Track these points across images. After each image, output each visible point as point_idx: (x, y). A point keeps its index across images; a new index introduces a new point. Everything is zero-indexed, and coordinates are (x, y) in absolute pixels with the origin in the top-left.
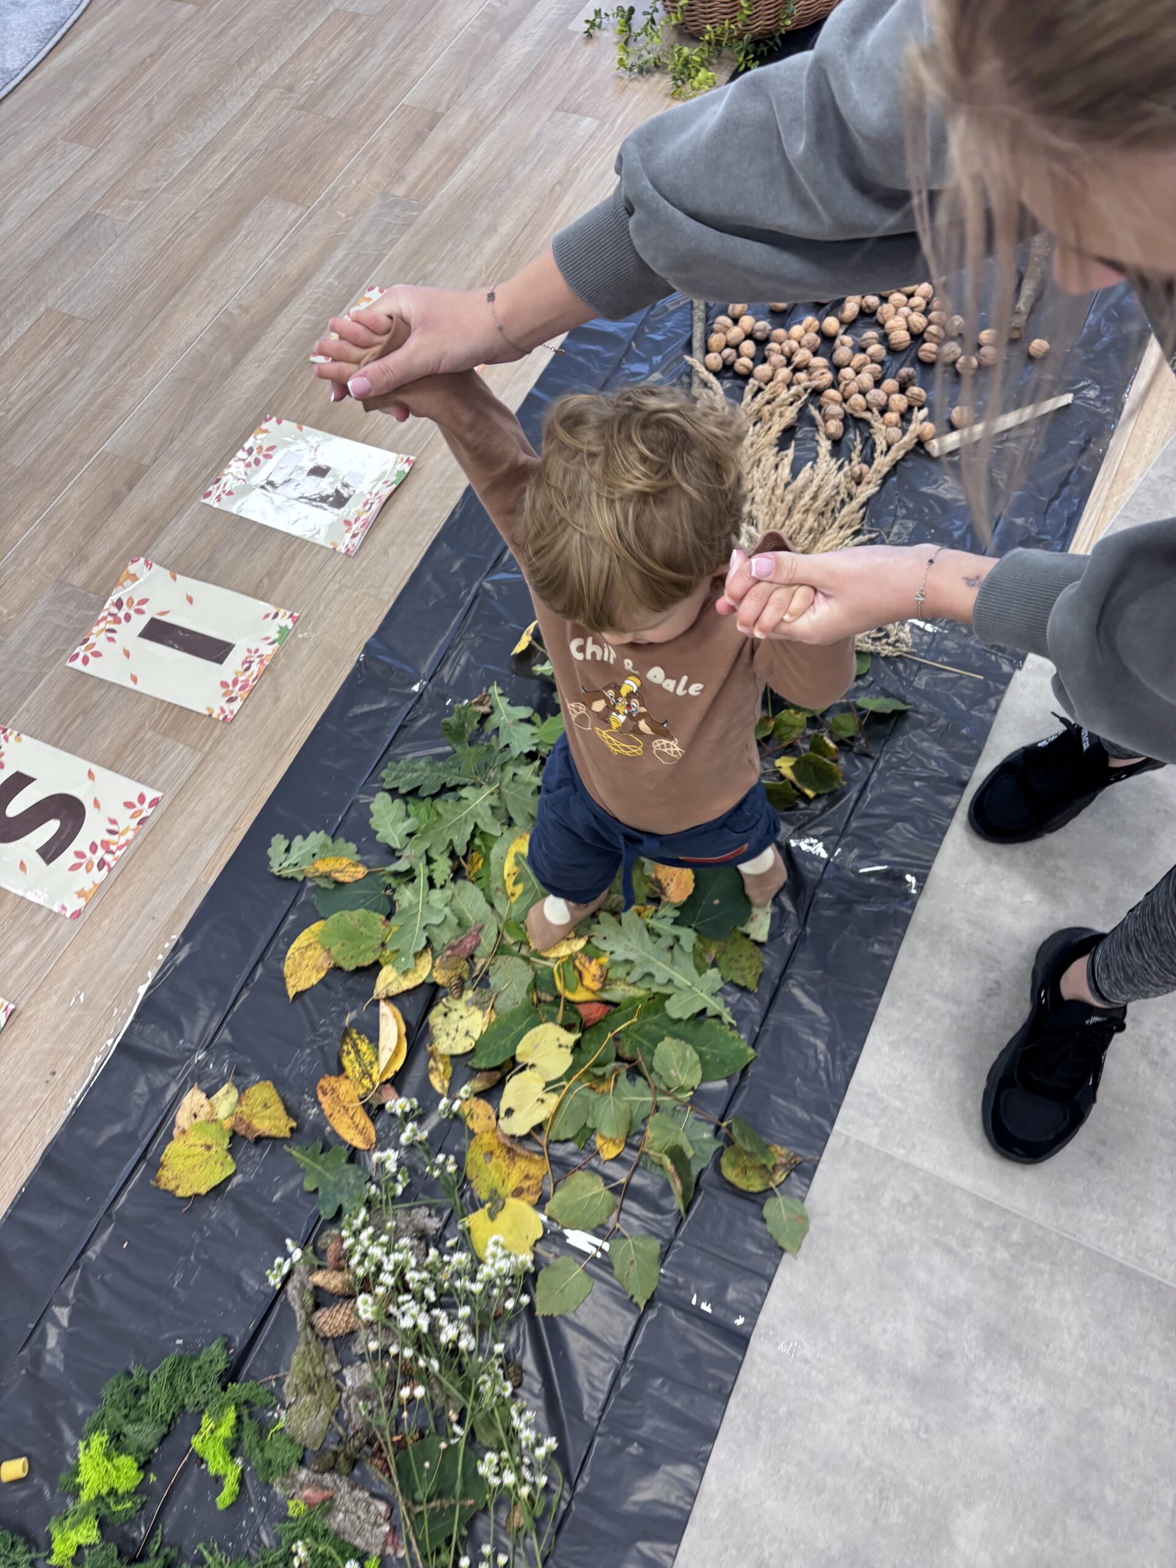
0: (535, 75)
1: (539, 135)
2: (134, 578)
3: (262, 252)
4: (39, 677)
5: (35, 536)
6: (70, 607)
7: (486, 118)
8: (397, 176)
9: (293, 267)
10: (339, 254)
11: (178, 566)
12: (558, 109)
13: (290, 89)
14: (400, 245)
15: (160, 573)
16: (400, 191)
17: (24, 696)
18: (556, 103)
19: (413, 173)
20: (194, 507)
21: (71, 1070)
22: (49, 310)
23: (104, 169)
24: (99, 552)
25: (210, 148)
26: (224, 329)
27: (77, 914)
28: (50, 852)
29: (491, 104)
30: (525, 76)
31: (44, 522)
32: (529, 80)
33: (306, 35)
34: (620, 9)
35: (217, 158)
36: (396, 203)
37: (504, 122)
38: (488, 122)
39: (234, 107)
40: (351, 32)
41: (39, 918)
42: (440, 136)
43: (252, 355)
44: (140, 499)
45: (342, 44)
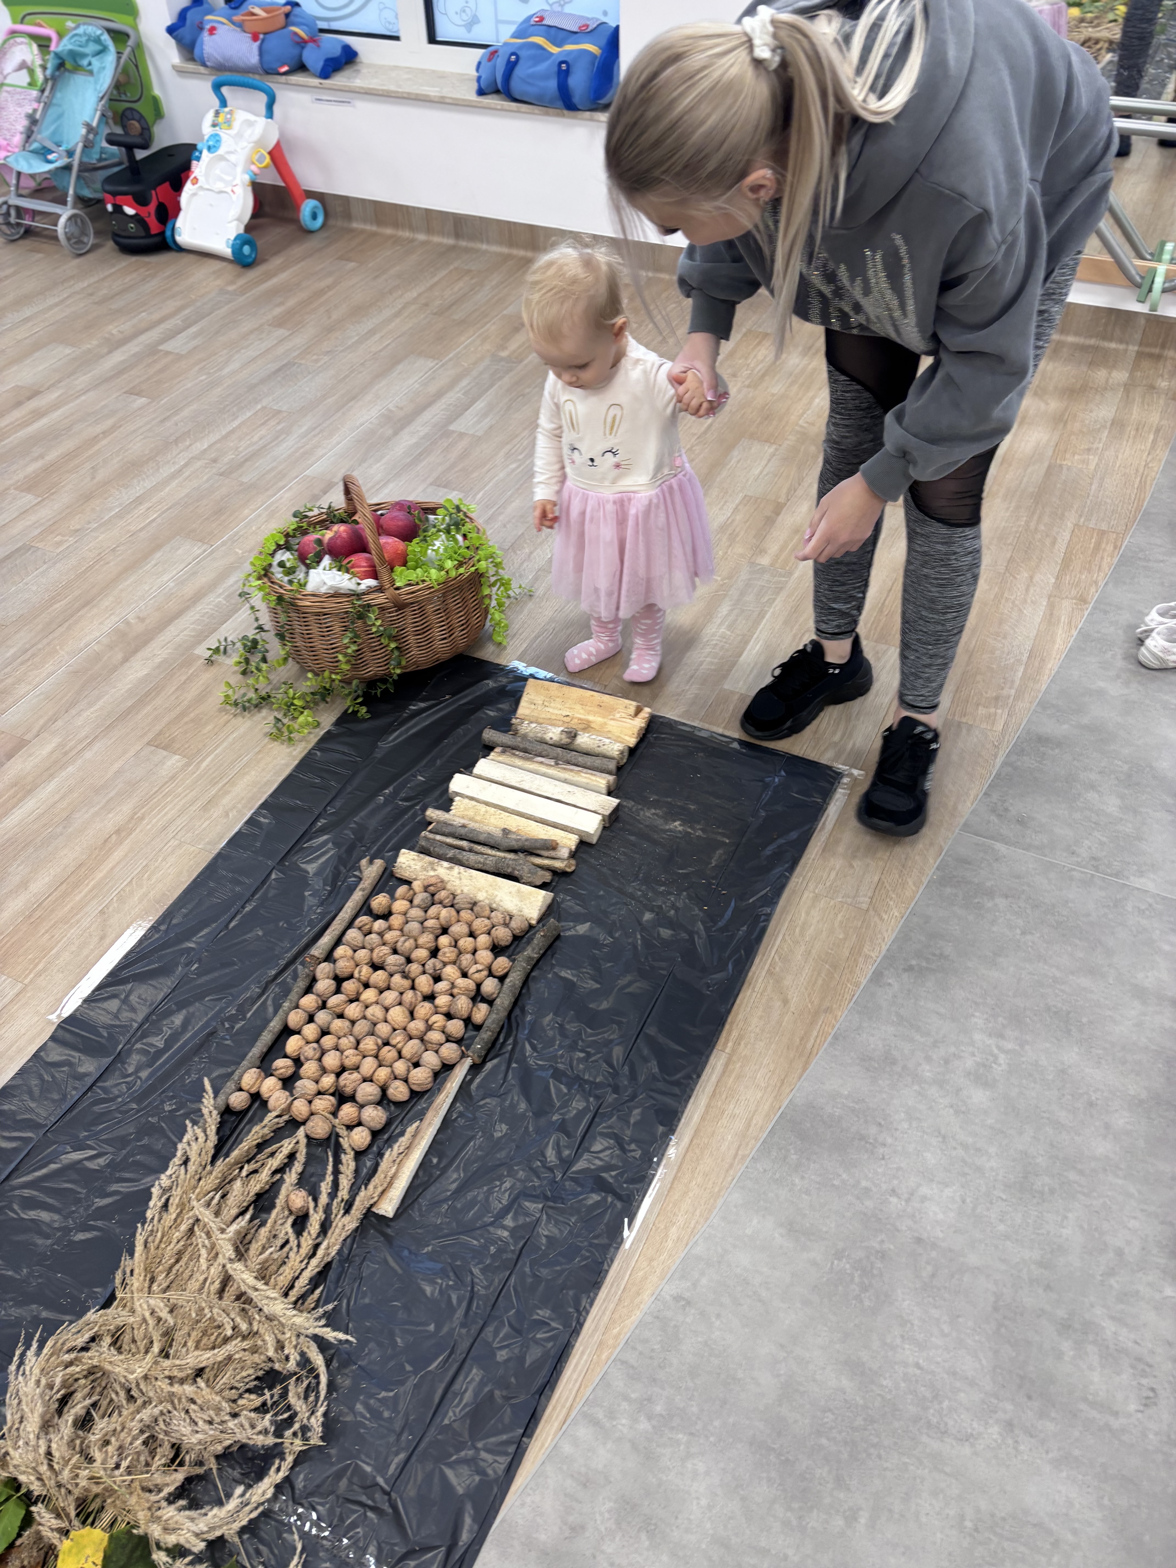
0: (142, 702)
7: (71, 749)
12: (148, 744)
18: (150, 736)
29: (83, 734)
30: (129, 704)
32: (133, 707)
34: (245, 638)
37: (88, 755)
38: (71, 755)
42: (16, 767)
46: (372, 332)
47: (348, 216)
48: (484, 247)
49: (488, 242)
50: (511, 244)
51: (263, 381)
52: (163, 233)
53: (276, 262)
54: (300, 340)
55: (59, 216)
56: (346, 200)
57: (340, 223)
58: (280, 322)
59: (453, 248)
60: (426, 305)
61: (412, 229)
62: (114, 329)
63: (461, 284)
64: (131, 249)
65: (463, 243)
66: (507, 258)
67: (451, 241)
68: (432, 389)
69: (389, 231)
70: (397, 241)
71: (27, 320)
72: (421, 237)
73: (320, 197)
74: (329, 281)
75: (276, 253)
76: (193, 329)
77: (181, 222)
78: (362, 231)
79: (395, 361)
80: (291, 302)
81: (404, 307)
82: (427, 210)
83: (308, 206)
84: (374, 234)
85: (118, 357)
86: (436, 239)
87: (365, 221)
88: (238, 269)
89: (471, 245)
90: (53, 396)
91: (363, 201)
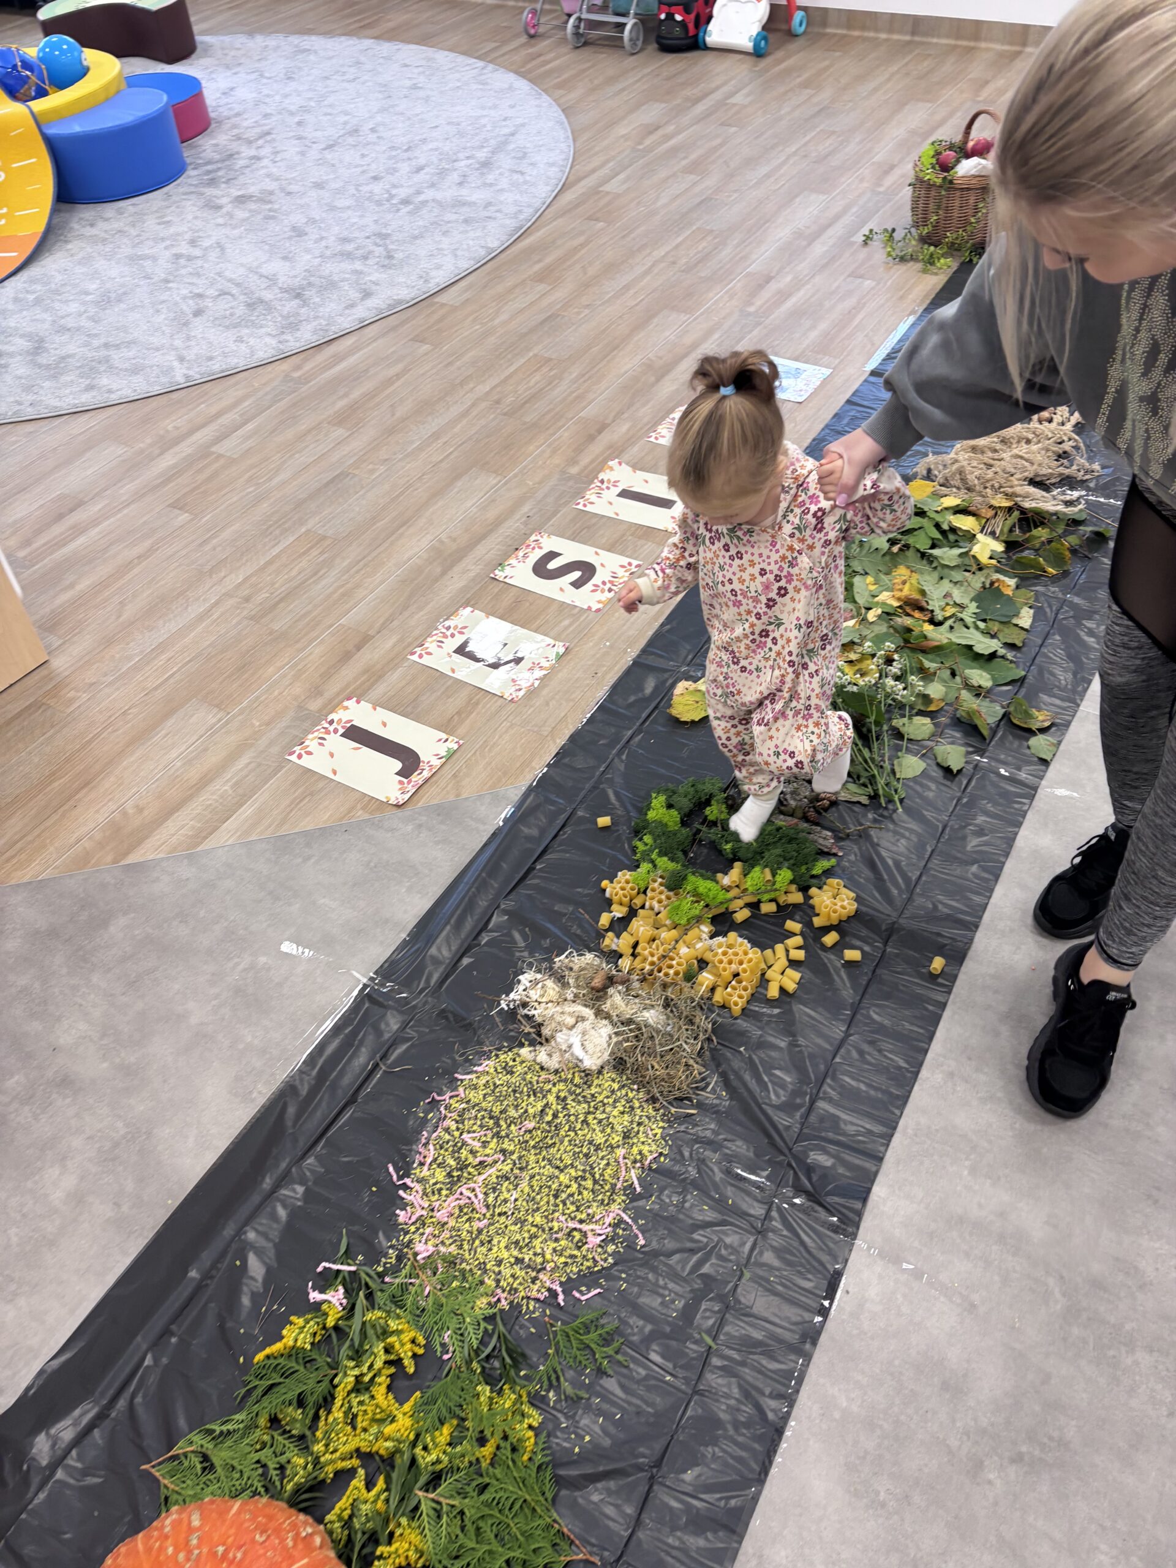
0: (832, 261)
1: (838, 287)
2: (611, 469)
3: (667, 333)
4: (555, 513)
5: (543, 451)
6: (570, 483)
7: (802, 279)
8: (750, 303)
9: (688, 340)
10: (716, 336)
11: (636, 466)
12: (848, 276)
13: (674, 263)
14: (755, 332)
15: (626, 469)
16: (752, 309)
17: (549, 519)
18: (847, 273)
19: (758, 302)
20: (642, 442)
21: (606, 673)
22: (535, 355)
23: (560, 294)
24: (585, 459)
25: (627, 287)
26: (649, 367)
27: (598, 610)
28: (577, 584)
29: (805, 273)
30: (826, 261)
31: (549, 446)
33: (680, 239)
34: (886, 230)
35: (632, 292)
36: (749, 314)
37: (814, 281)
38: (804, 281)
39: (639, 270)
40: (709, 238)
41: (576, 611)
42: (773, 286)
43: (667, 378)
44: (606, 438)
45: (704, 244)
46: (876, 90)
47: (824, 24)
48: (935, 40)
49: (939, 36)
50: (958, 37)
51: (814, 116)
52: (696, 36)
53: (779, 54)
54: (826, 95)
55: (624, 25)
56: (825, 10)
57: (816, 30)
58: (806, 85)
59: (909, 43)
60: (907, 74)
61: (877, 30)
62: (688, 92)
63: (926, 64)
64: (668, 47)
65: (917, 39)
66: (956, 47)
67: (908, 38)
68: (938, 117)
69: (856, 33)
70: (865, 39)
71: (623, 90)
72: (883, 36)
73: (805, 9)
74: (827, 63)
75: (777, 49)
76: (744, 91)
77: (711, 27)
78: (835, 35)
79: (901, 105)
80: (806, 75)
81: (893, 75)
82: (892, 14)
83: (799, 16)
84: (844, 36)
85: (700, 108)
86: (896, 37)
87: (838, 26)
88: (754, 59)
89: (924, 39)
90: (671, 128)
91: (840, 11)
